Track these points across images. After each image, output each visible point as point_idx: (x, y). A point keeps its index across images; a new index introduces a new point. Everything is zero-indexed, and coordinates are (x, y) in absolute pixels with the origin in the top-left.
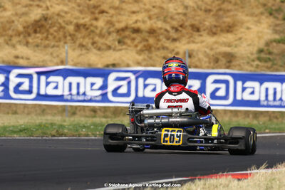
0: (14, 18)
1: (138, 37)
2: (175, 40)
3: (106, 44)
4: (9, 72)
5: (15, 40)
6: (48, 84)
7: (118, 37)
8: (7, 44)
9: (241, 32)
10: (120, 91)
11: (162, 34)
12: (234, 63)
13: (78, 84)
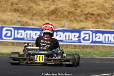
0: (44, 9)
1: (93, 17)
2: (108, 18)
3: (80, 20)
5: (44, 18)
6: (57, 35)
7: (85, 17)
8: (41, 19)
11: (103, 16)
13: (69, 36)
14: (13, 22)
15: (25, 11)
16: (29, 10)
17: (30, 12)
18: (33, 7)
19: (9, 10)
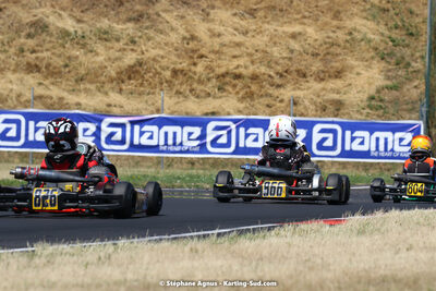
0: (106, 64)
1: (239, 83)
2: (279, 86)
3: (205, 91)
4: (100, 121)
5: (107, 87)
6: (142, 133)
7: (218, 84)
8: (99, 91)
9: (350, 77)
10: (219, 141)
11: (265, 80)
12: (342, 111)
13: (175, 134)
14: (23, 100)
15: (56, 70)
16: (66, 66)
17: (69, 72)
18: (77, 57)
19: (12, 68)
